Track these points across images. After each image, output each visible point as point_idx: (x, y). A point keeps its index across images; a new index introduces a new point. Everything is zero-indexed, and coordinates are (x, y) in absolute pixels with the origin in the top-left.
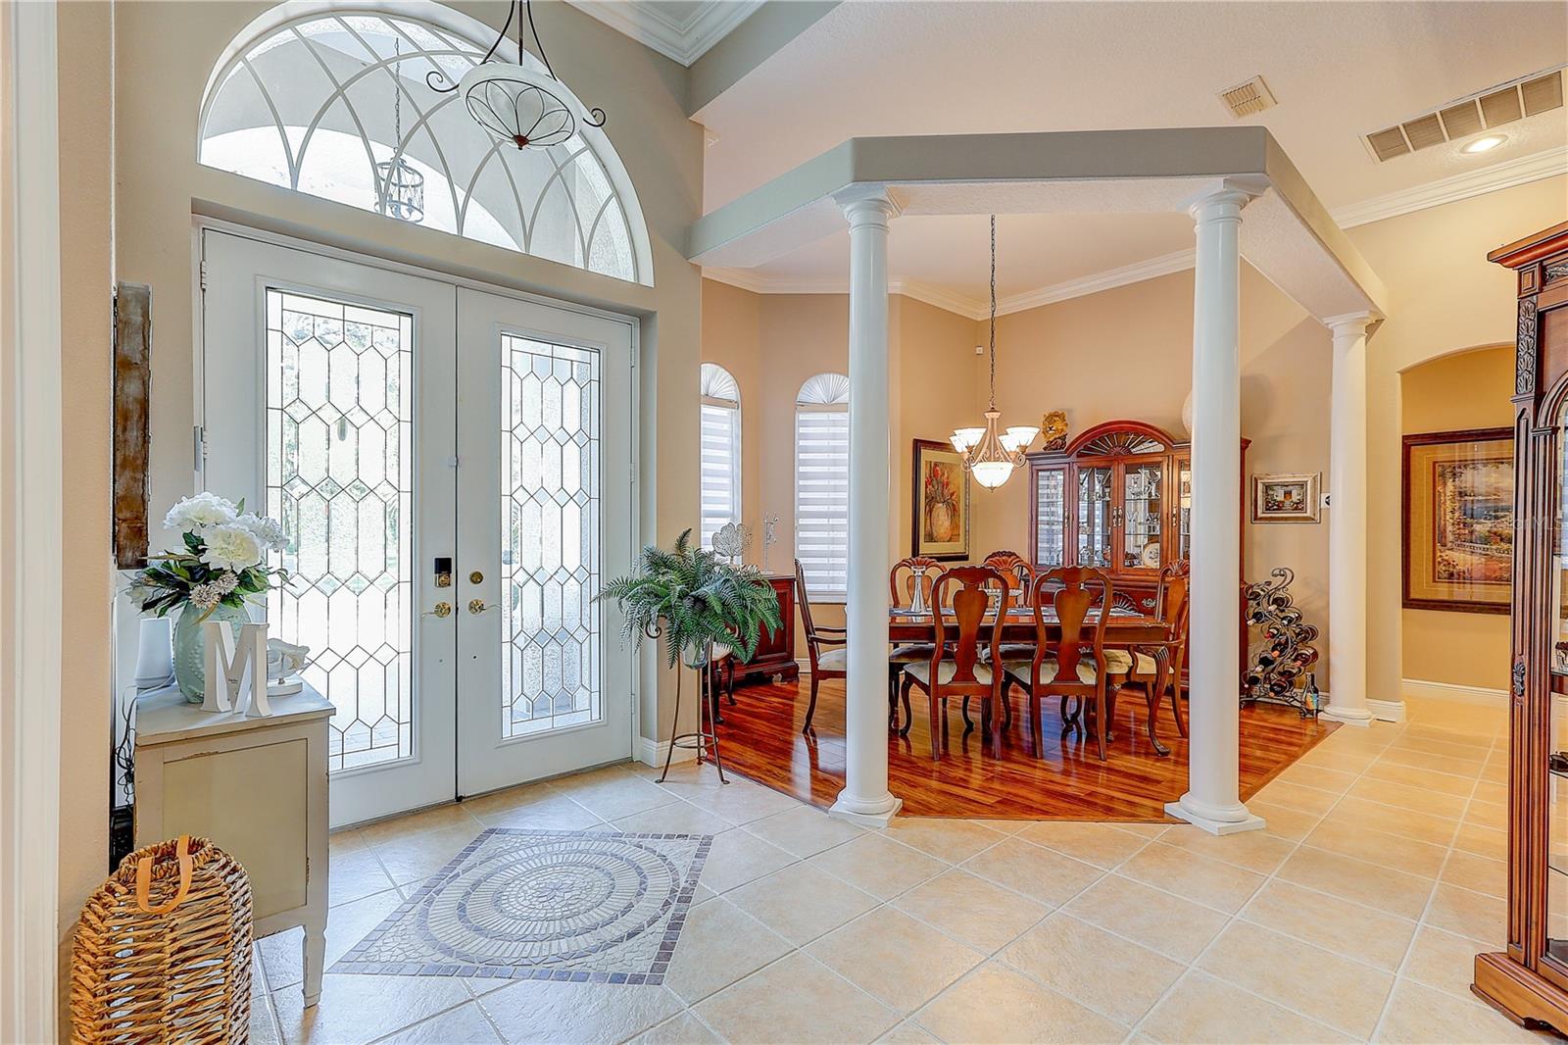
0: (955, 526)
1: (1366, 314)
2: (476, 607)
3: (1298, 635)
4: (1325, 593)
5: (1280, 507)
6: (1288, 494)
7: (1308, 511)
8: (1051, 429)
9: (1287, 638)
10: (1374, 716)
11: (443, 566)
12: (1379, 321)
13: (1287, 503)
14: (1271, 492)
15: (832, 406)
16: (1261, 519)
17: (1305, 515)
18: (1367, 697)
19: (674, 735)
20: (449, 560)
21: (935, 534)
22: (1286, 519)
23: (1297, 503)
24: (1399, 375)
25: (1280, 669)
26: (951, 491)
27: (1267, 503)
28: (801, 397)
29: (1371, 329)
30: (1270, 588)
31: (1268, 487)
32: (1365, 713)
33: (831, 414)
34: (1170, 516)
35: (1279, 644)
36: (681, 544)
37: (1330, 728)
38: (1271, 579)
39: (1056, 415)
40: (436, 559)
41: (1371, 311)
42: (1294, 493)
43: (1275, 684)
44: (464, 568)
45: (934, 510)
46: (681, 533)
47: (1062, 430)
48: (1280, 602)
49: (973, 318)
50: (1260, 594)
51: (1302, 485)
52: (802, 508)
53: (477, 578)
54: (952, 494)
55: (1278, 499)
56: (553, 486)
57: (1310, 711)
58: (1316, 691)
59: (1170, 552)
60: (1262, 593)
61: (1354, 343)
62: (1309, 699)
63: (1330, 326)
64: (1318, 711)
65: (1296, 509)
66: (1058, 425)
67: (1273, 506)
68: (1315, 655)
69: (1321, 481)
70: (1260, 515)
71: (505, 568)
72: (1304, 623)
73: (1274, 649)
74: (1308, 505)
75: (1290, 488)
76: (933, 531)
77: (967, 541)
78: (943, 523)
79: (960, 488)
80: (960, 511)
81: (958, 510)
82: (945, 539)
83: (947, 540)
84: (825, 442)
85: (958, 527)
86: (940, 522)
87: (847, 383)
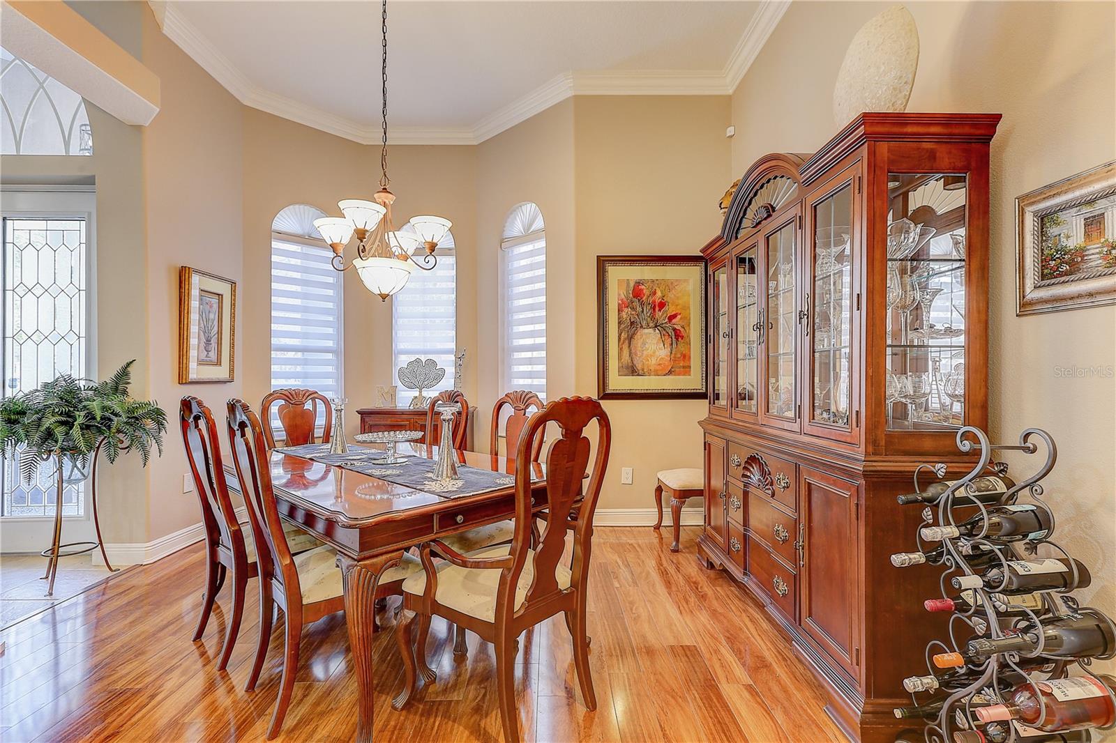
0: (679, 357)
5: (1075, 263)
6: (1094, 225)
13: (1094, 249)
14: (1053, 231)
15: (528, 236)
16: (1032, 304)
21: (639, 366)
22: (1090, 294)
26: (671, 313)
27: (1048, 259)
28: (508, 234)
31: (1047, 219)
34: (802, 314)
45: (636, 337)
49: (719, 93)
54: (673, 317)
55: (1071, 244)
67: (1058, 265)
75: (1099, 207)
76: (635, 363)
77: (704, 375)
78: (654, 352)
79: (689, 308)
80: (688, 336)
81: (685, 335)
82: (660, 373)
83: (664, 373)
84: (526, 274)
85: (685, 357)
86: (650, 352)
87: (537, 208)
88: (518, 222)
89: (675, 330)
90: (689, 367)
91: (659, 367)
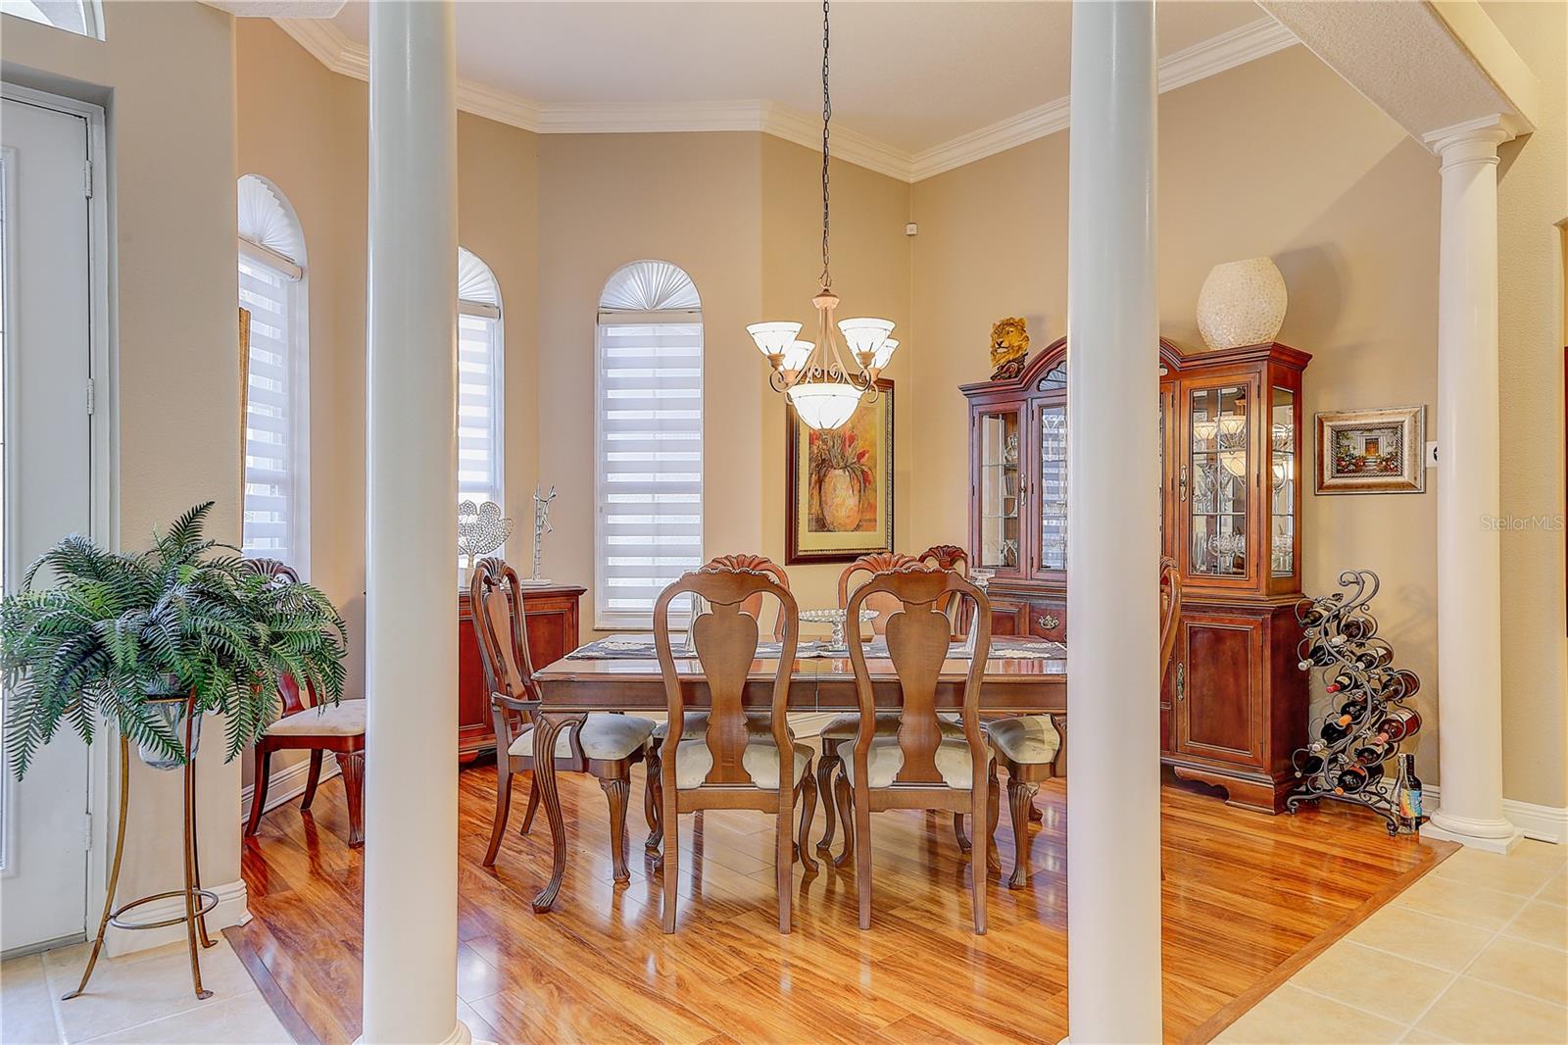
0: (867, 507)
1: (1494, 119)
3: (1385, 686)
4: (1431, 612)
5: (1359, 466)
6: (1372, 444)
7: (1406, 473)
8: (1000, 345)
9: (1365, 693)
10: (1519, 831)
12: (1522, 138)
13: (1371, 458)
14: (1345, 442)
15: (656, 313)
16: (1329, 487)
17: (1399, 479)
18: (1504, 797)
19: (109, 906)
21: (829, 519)
22: (1369, 486)
23: (1387, 460)
24: (1557, 231)
25: (1359, 745)
26: (859, 450)
27: (1339, 460)
28: (609, 298)
29: (1509, 150)
30: (1339, 605)
31: (1340, 433)
32: (1504, 826)
33: (657, 327)
34: (1177, 483)
35: (1353, 703)
36: (188, 528)
37: (1440, 850)
38: (1340, 590)
39: (1010, 323)
41: (1504, 114)
42: (1383, 442)
43: (1349, 773)
45: (827, 480)
46: (186, 509)
47: (1020, 347)
48: (1356, 631)
49: (899, 177)
50: (1321, 616)
51: (1395, 428)
52: (612, 478)
54: (861, 455)
55: (1357, 453)
57: (1405, 821)
58: (1416, 785)
59: (1176, 545)
60: (1325, 614)
61: (1474, 173)
62: (1405, 800)
63: (1437, 147)
64: (1420, 820)
65: (1386, 469)
66: (1013, 339)
67: (1348, 465)
68: (1415, 723)
69: (1425, 420)
70: (1328, 481)
72: (1396, 665)
73: (1344, 711)
74: (1406, 463)
75: (1375, 434)
76: (825, 514)
77: (890, 531)
78: (844, 501)
79: (875, 445)
80: (875, 482)
81: (872, 481)
82: (848, 528)
83: (852, 528)
84: (647, 373)
85: (872, 508)
86: (838, 500)
87: (680, 276)
88: (633, 287)
89: (863, 471)
90: (876, 521)
91: (847, 521)
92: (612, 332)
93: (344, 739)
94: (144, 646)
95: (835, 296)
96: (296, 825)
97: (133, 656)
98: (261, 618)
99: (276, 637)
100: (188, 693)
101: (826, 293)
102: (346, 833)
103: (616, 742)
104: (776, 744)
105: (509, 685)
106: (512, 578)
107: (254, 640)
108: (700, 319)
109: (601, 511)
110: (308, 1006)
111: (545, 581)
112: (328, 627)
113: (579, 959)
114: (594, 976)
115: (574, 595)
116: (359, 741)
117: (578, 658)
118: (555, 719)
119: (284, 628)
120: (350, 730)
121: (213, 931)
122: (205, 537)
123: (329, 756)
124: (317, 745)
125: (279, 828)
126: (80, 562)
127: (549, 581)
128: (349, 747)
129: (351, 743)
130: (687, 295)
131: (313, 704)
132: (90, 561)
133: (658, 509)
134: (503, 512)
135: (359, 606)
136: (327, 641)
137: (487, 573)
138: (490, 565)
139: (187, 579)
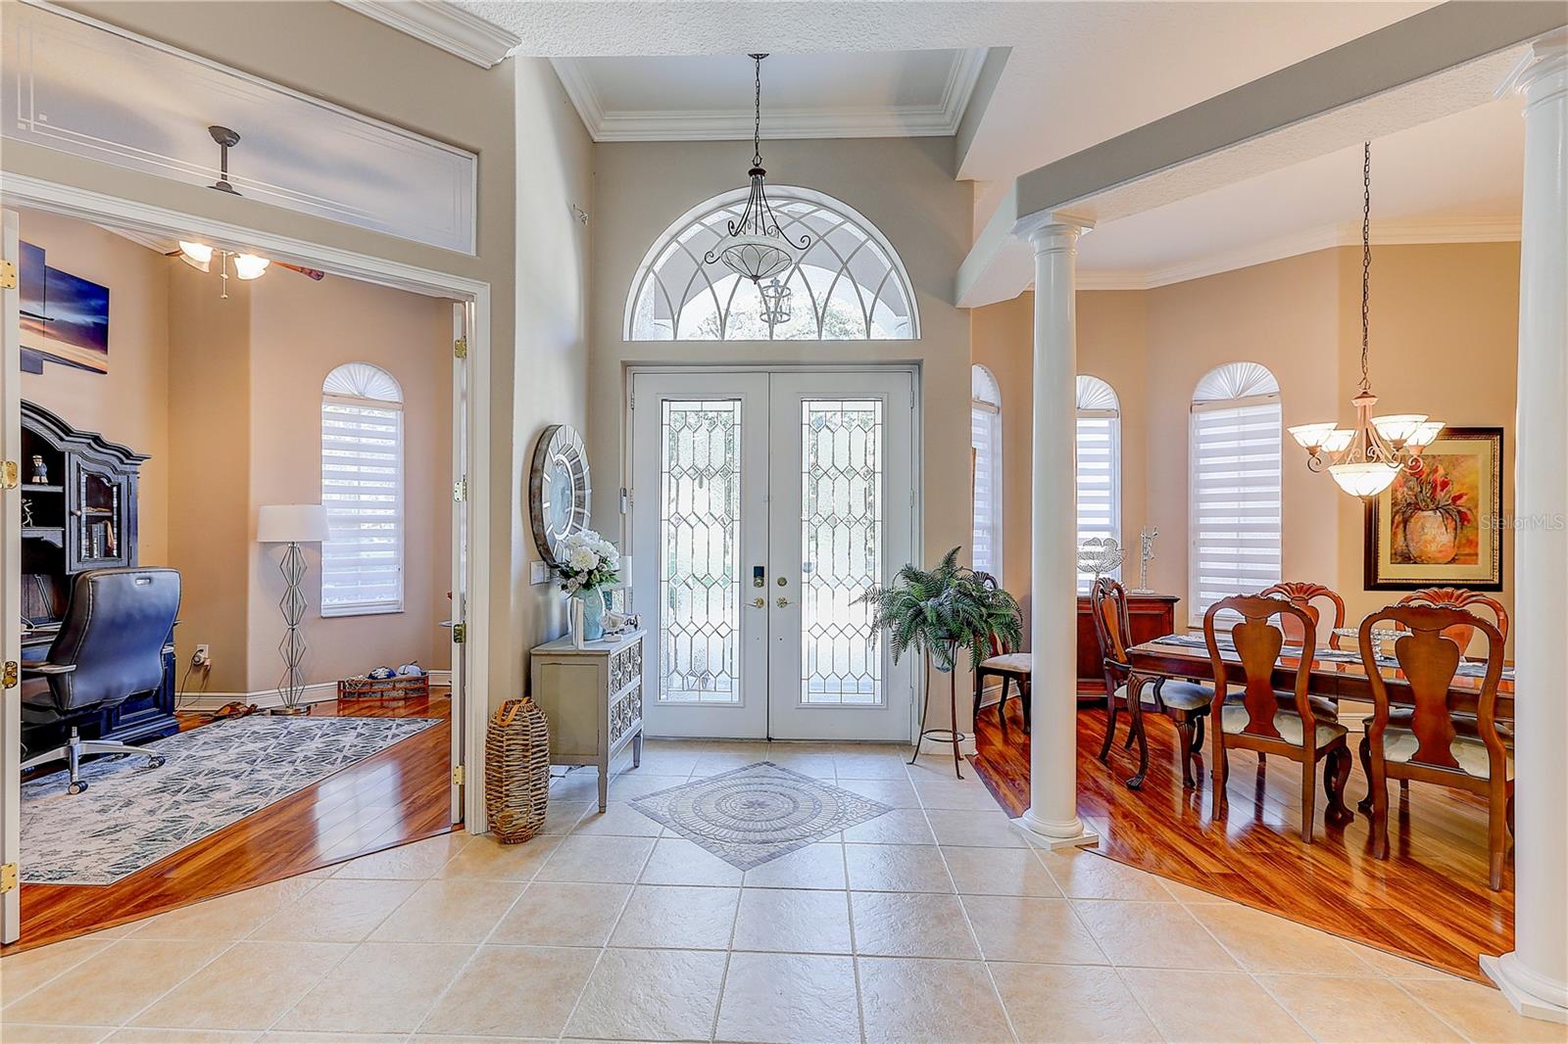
0: (1465, 543)
2: (783, 603)
11: (759, 572)
15: (1241, 400)
19: (922, 731)
20: (762, 568)
21: (1416, 553)
26: (1455, 493)
28: (1201, 393)
33: (1241, 411)
36: (949, 561)
40: (755, 568)
44: (773, 575)
45: (1412, 520)
46: (950, 550)
52: (1204, 520)
53: (782, 582)
54: (1458, 498)
56: (842, 513)
71: (805, 576)
76: (1410, 549)
77: (1495, 564)
78: (1434, 538)
79: (1477, 487)
80: (1476, 520)
81: (1472, 519)
82: (1441, 561)
83: (1446, 561)
84: (1233, 444)
85: (1472, 543)
86: (1428, 537)
87: (1261, 369)
88: (1221, 383)
89: (1459, 512)
90: (1477, 555)
91: (1439, 555)
92: (1203, 417)
93: (1022, 673)
94: (939, 616)
95: (1374, 396)
96: (996, 719)
97: (934, 618)
98: (984, 606)
99: (990, 615)
100: (953, 637)
101: (1365, 395)
102: (1023, 727)
103: (1186, 699)
104: (1301, 716)
105: (1116, 655)
106: (1120, 591)
107: (981, 616)
108: (1280, 400)
109: (1194, 543)
110: (1005, 795)
111: (1149, 592)
112: (1013, 612)
113: (1153, 817)
114: (1160, 826)
115: (1169, 602)
116: (1028, 675)
117: (1162, 644)
118: (1141, 677)
119: (992, 611)
120: (1025, 670)
121: (962, 754)
122: (958, 565)
123: (1012, 682)
124: (1007, 675)
125: (988, 718)
126: (911, 575)
127: (1153, 592)
128: (1024, 679)
129: (1024, 676)
130: (1267, 382)
131: (1005, 653)
132: (915, 575)
133: (1242, 543)
134: (1119, 546)
135: (1028, 600)
136: (1013, 621)
137: (1102, 587)
138: (1104, 581)
139: (954, 585)
